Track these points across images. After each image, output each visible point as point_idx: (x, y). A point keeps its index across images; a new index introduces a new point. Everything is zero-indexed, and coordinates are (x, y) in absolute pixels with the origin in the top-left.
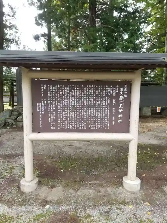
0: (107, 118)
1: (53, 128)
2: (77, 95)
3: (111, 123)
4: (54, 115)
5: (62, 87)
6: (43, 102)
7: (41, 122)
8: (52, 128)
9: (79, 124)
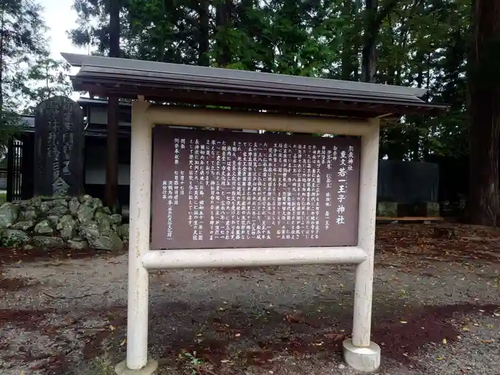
0: (315, 215)
1: (198, 238)
2: (253, 164)
3: (322, 225)
4: (200, 208)
5: (221, 146)
6: (176, 177)
7: (170, 223)
8: (195, 238)
9: (256, 228)
